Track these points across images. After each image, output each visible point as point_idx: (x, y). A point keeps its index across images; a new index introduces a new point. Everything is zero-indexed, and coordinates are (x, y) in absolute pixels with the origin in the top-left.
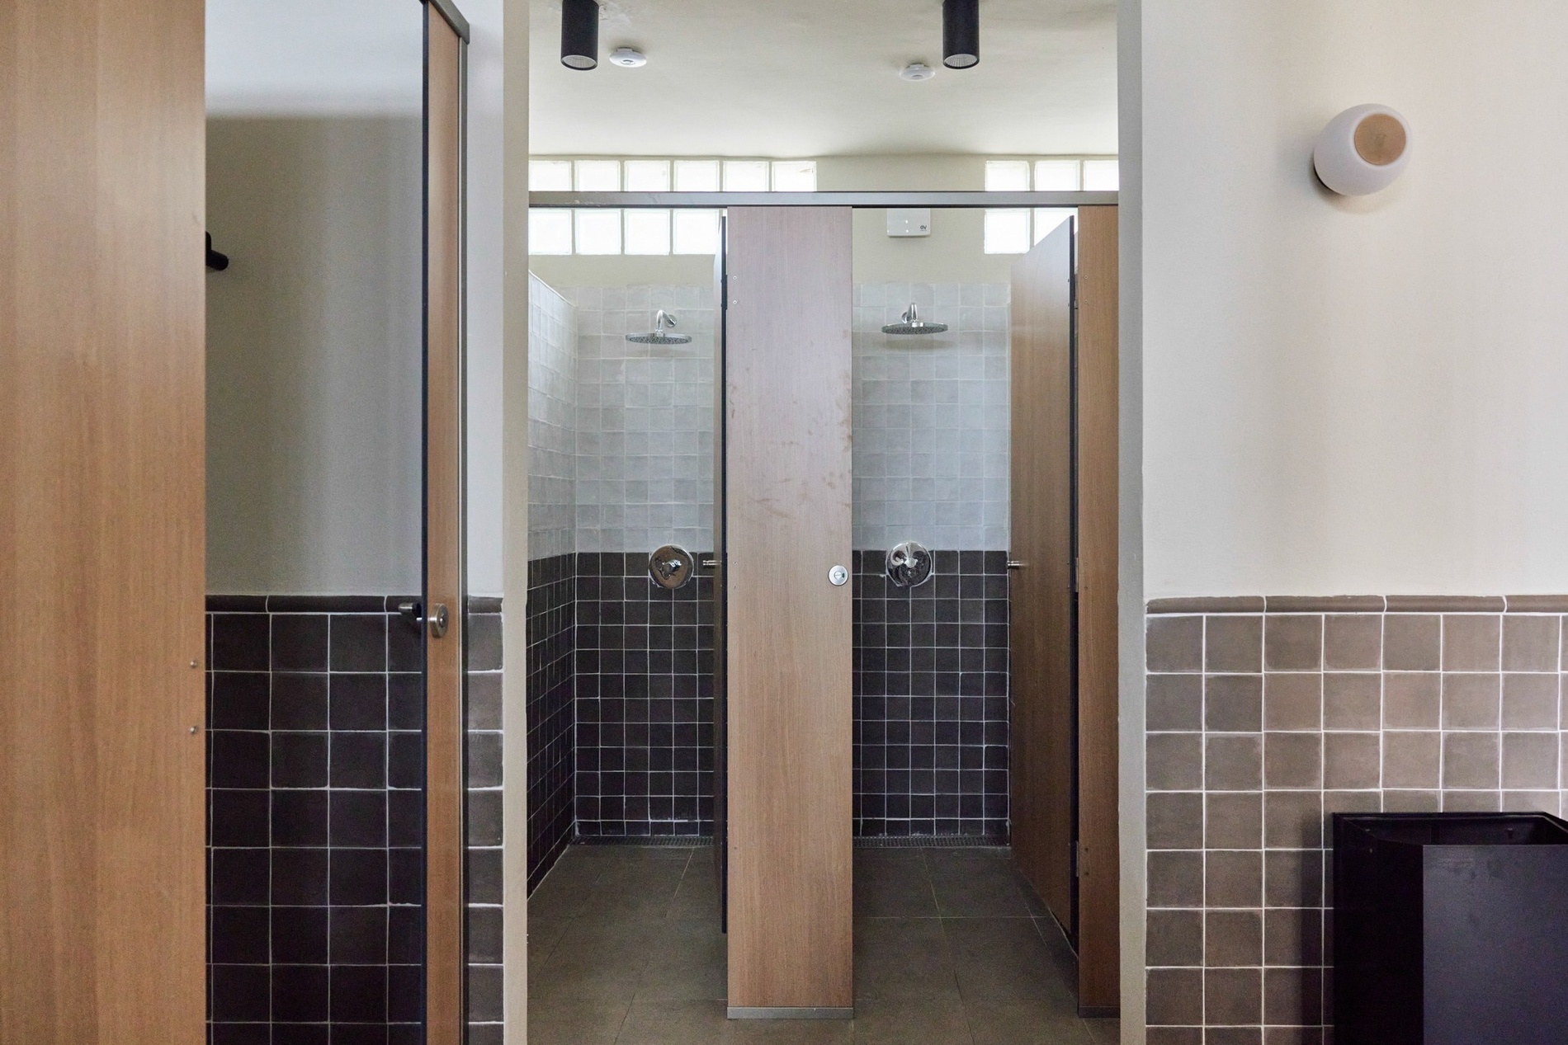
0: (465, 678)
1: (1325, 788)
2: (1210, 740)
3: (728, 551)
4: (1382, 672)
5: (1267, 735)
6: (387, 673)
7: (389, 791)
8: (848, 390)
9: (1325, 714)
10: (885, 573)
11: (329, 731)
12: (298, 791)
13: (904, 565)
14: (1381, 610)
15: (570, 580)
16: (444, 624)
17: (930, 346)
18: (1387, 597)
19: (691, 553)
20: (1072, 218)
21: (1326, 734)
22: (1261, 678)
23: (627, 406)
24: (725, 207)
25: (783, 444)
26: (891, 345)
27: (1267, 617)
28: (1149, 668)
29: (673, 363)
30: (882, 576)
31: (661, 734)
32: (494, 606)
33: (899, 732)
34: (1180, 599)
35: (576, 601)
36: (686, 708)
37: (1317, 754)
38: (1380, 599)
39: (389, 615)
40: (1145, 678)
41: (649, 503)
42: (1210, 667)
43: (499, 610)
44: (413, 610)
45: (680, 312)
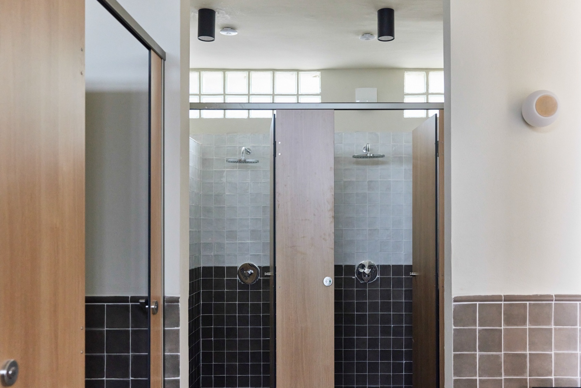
0: (164, 331)
1: (529, 376)
2: (481, 356)
3: (277, 265)
4: (553, 327)
5: (505, 354)
6: (130, 329)
7: (131, 380)
8: (332, 195)
9: (529, 345)
10: (355, 276)
11: (105, 354)
12: (92, 380)
13: (364, 272)
14: (552, 301)
15: (198, 281)
16: (157, 309)
17: (377, 163)
18: (555, 295)
19: (258, 267)
20: (436, 115)
21: (530, 354)
22: (502, 330)
23: (227, 194)
24: (275, 109)
25: (302, 220)
26: (358, 163)
27: (504, 304)
28: (455, 326)
29: (249, 172)
30: (353, 277)
31: (244, 357)
32: (177, 300)
33: (362, 355)
34: (467, 296)
35: (201, 291)
36: (256, 344)
37: (526, 362)
38: (552, 296)
39: (131, 305)
40: (453, 330)
41: (238, 242)
42: (480, 325)
43: (178, 302)
44: (145, 302)
45: (253, 147)
